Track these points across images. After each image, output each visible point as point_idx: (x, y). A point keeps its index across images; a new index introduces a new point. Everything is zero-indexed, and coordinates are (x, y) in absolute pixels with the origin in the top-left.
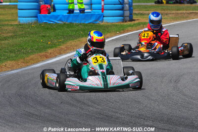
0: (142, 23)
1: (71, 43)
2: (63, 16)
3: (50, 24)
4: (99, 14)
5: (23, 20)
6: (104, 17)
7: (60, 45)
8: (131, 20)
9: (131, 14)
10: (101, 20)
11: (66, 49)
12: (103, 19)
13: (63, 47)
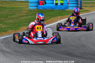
0: (86, 10)
1: (53, 19)
2: (49, 6)
3: (43, 10)
4: (66, 6)
5: (31, 8)
6: (68, 7)
7: (48, 20)
8: (81, 9)
9: (81, 6)
10: (67, 8)
11: (51, 21)
12: (68, 8)
13: (49, 20)
